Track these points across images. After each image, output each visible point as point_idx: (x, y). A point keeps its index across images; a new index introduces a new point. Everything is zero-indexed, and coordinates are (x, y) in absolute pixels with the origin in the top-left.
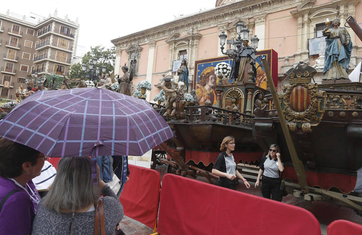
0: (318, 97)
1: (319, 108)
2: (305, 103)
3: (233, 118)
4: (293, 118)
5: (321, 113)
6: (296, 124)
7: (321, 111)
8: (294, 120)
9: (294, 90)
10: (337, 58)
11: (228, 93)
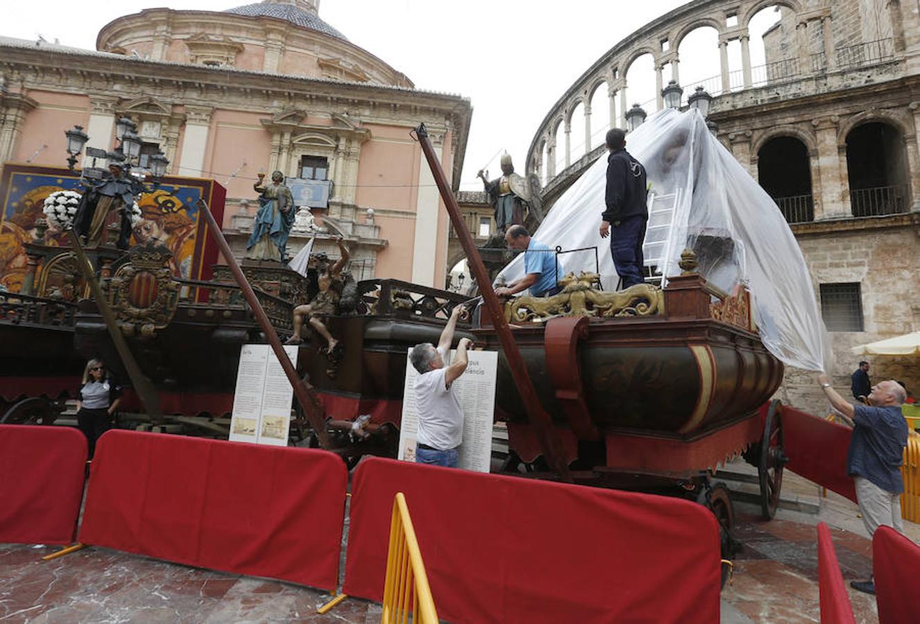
0: (168, 290)
1: (169, 305)
2: (150, 297)
4: (130, 317)
5: (170, 312)
6: (133, 325)
7: (171, 309)
8: (132, 320)
9: (137, 277)
10: (269, 229)
11: (57, 261)
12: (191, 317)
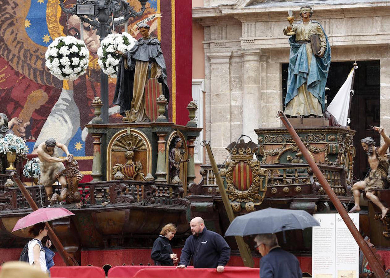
0: (260, 175)
1: (261, 187)
2: (248, 181)
3: (147, 192)
4: (236, 198)
5: (263, 192)
6: (239, 203)
7: (263, 190)
8: (238, 200)
9: (237, 166)
10: (306, 79)
11: (117, 139)
12: (274, 194)
